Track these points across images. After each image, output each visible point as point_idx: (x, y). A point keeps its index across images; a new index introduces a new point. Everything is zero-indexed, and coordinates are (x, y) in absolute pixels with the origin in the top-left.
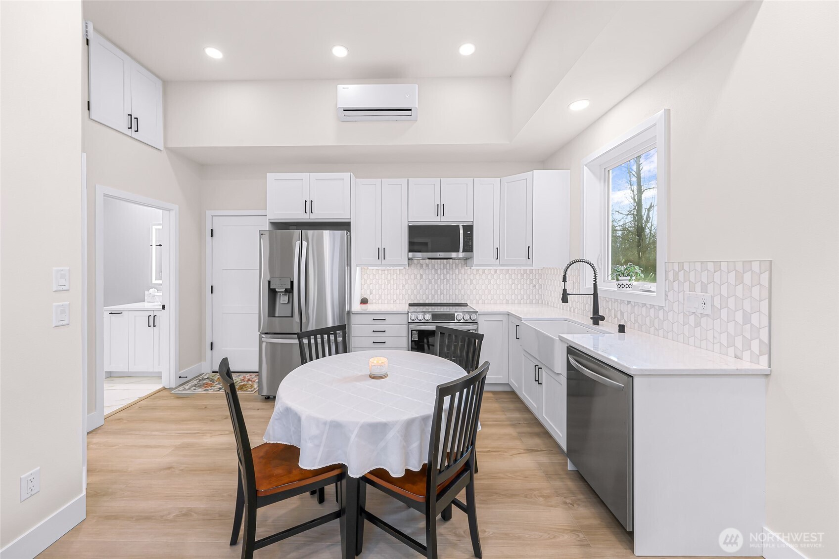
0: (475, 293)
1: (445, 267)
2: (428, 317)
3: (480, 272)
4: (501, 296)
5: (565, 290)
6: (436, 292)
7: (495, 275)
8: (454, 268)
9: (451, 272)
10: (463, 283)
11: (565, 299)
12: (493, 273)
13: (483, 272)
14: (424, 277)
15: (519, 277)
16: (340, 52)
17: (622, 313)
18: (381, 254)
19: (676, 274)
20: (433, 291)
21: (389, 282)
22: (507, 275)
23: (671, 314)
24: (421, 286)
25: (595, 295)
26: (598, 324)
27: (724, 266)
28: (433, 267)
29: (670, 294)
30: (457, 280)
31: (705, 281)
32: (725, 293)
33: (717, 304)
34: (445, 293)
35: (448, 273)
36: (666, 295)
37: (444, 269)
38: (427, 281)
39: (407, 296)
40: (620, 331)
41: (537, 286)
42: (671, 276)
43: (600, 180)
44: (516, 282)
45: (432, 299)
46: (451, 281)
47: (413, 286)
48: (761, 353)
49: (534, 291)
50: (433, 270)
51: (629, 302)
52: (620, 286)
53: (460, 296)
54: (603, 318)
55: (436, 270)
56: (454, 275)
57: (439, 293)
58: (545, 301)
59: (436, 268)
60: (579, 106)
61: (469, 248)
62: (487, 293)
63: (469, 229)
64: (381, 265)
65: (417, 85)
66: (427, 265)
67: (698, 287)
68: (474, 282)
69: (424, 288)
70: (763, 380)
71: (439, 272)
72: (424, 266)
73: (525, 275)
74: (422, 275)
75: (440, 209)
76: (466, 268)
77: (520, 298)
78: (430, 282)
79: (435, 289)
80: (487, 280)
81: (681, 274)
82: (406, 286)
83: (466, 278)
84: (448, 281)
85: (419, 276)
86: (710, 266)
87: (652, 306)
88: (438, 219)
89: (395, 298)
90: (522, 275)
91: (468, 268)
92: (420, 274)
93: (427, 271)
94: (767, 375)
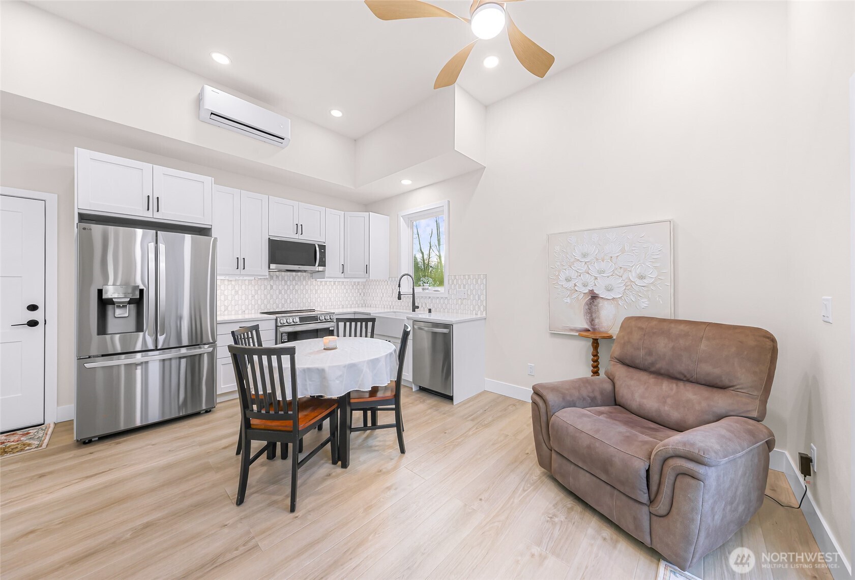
0: (319, 301)
1: (294, 279)
2: (297, 320)
3: (323, 283)
4: (339, 302)
5: (399, 292)
6: (286, 301)
7: (334, 286)
8: (302, 280)
9: (299, 284)
10: (309, 292)
11: (399, 298)
12: (332, 284)
13: (326, 284)
14: (274, 287)
15: (351, 288)
16: (220, 59)
17: (426, 304)
18: (241, 264)
19: (453, 281)
20: (283, 301)
21: (237, 292)
22: (343, 286)
23: (450, 300)
24: (272, 296)
25: (413, 294)
26: (415, 311)
27: (471, 276)
28: (283, 279)
29: (450, 291)
30: (304, 291)
31: (465, 283)
32: (472, 288)
33: (469, 293)
34: (294, 301)
35: (296, 284)
36: (449, 292)
37: (293, 280)
38: (277, 291)
39: (256, 306)
40: (429, 312)
41: (362, 295)
42: (450, 281)
43: (408, 227)
44: (349, 292)
45: (282, 308)
46: (299, 291)
47: (263, 296)
48: (484, 311)
49: (360, 298)
50: (283, 282)
51: (430, 297)
52: (423, 289)
53: (307, 304)
54: (418, 307)
55: (286, 282)
56: (302, 286)
57: (288, 301)
58: (368, 305)
59: (286, 279)
60: (407, 182)
61: (323, 263)
62: (328, 300)
63: (322, 247)
64: (240, 275)
65: (290, 120)
66: (277, 277)
67: (462, 286)
68: (319, 292)
69: (275, 297)
70: (483, 321)
71: (288, 282)
72: (275, 277)
73: (354, 286)
74: (273, 286)
75: (299, 228)
76: (312, 280)
77: (351, 303)
78: (280, 293)
79: (285, 299)
80: (328, 290)
81: (455, 281)
82: (256, 296)
83: (312, 288)
84: (297, 291)
85: (269, 287)
86: (467, 277)
87: (442, 298)
88: (296, 236)
89: (244, 309)
90: (353, 286)
91: (314, 280)
92: (271, 285)
93: (277, 283)
94: (485, 319)
